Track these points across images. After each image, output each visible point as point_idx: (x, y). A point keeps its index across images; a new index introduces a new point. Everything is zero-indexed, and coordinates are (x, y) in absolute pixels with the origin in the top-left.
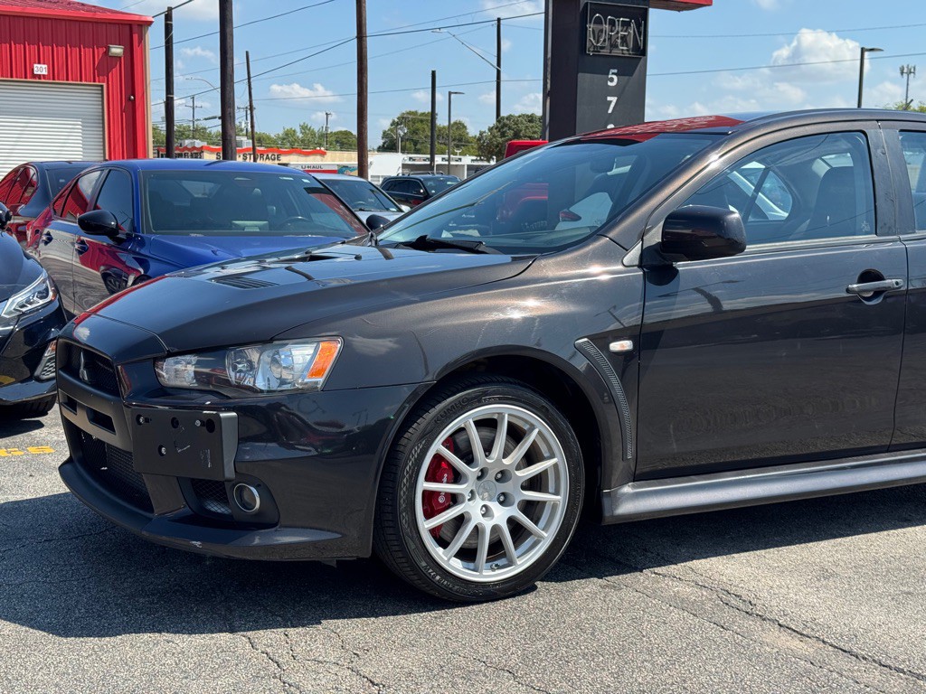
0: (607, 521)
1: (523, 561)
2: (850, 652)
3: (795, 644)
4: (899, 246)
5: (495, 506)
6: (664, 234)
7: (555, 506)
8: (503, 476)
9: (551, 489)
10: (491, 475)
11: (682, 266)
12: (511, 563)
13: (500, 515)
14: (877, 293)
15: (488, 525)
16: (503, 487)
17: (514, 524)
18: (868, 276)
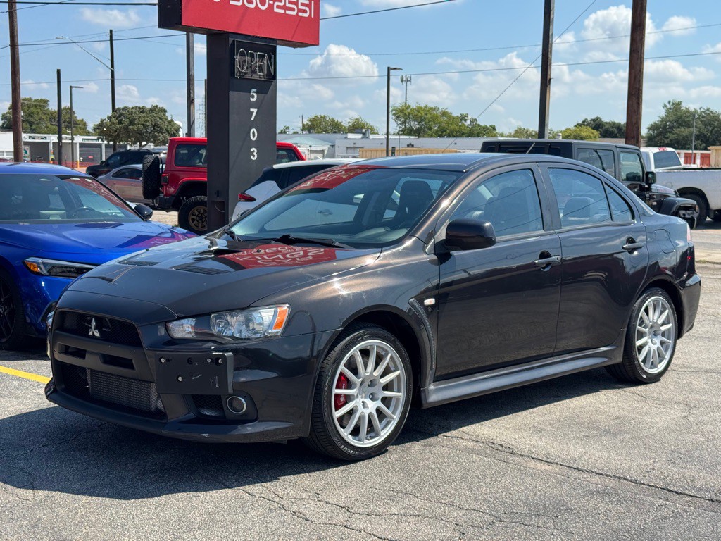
0: (425, 406)
1: (385, 433)
2: (578, 469)
3: (546, 467)
4: (555, 236)
5: (368, 401)
6: (447, 234)
7: (398, 400)
8: (372, 383)
9: (395, 389)
10: (366, 384)
11: (455, 253)
12: (377, 435)
13: (372, 406)
14: (547, 265)
15: (367, 412)
16: (372, 390)
17: (378, 411)
18: (544, 255)
